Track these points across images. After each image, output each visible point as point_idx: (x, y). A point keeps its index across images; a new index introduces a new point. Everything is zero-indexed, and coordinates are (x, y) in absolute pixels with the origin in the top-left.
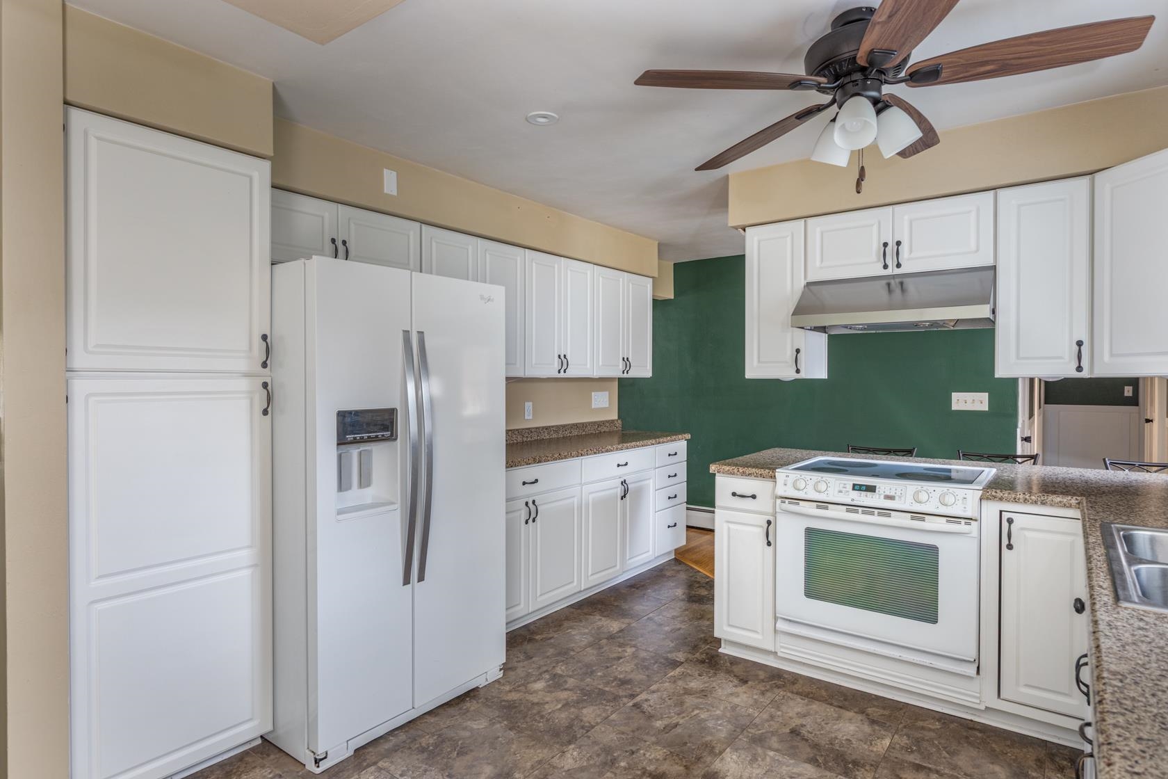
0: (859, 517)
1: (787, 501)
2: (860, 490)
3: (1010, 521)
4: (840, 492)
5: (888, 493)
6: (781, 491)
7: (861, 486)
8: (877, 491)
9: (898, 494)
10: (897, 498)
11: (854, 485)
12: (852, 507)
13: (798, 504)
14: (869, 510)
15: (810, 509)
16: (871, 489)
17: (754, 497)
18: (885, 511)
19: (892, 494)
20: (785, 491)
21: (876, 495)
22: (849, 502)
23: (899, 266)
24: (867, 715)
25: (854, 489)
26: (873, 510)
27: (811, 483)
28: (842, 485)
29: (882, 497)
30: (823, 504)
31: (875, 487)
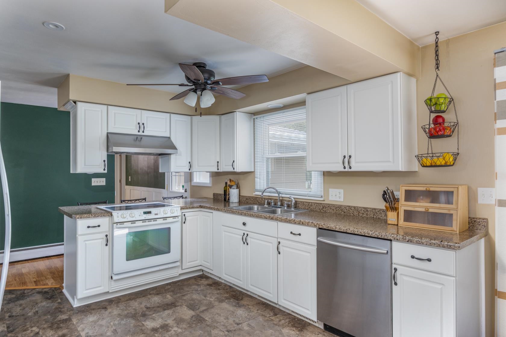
0: (147, 223)
1: (119, 224)
2: (146, 214)
3: (184, 215)
4: (140, 216)
5: (155, 213)
6: (116, 220)
7: (145, 212)
8: (152, 213)
9: (158, 212)
10: (158, 214)
11: (144, 212)
12: (144, 221)
13: (124, 224)
14: (150, 220)
15: (129, 224)
16: (150, 213)
17: (99, 226)
18: (155, 219)
19: (157, 213)
20: (119, 220)
21: (152, 214)
22: (144, 218)
23: (143, 132)
24: (153, 294)
25: (144, 214)
26: (146, 221)
27: (128, 214)
28: (140, 213)
29: (154, 214)
30: (133, 222)
31: (151, 212)
